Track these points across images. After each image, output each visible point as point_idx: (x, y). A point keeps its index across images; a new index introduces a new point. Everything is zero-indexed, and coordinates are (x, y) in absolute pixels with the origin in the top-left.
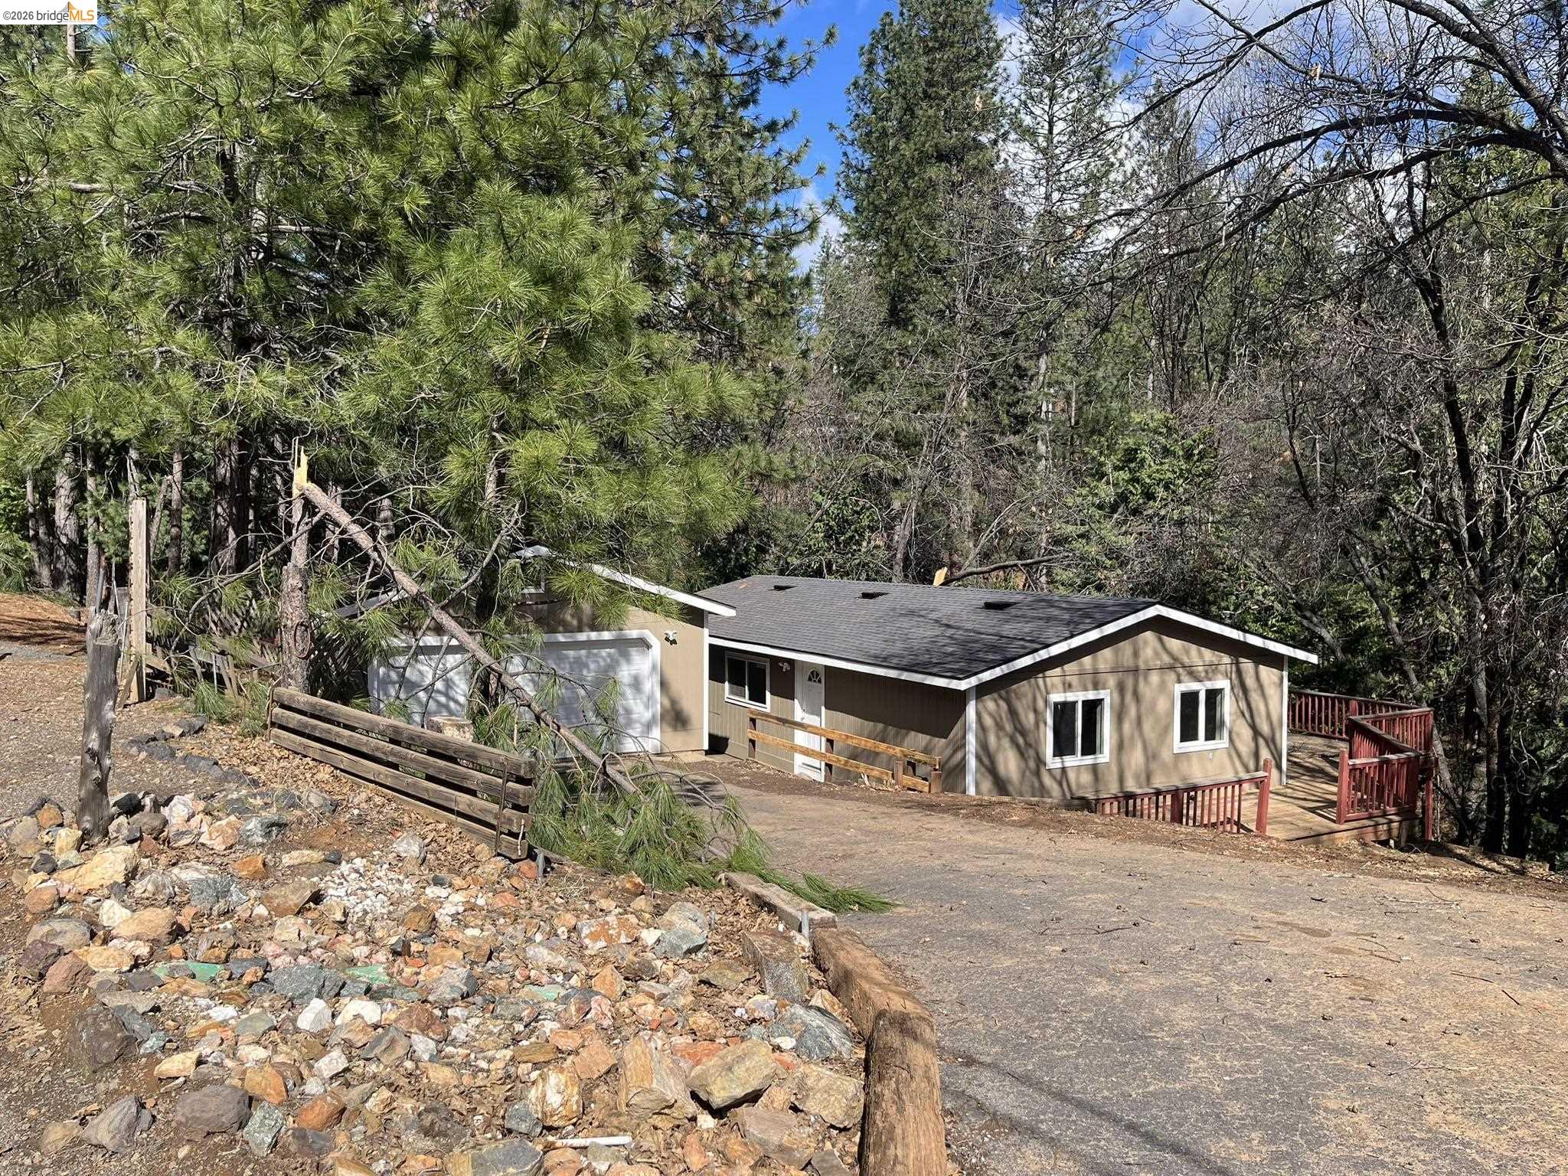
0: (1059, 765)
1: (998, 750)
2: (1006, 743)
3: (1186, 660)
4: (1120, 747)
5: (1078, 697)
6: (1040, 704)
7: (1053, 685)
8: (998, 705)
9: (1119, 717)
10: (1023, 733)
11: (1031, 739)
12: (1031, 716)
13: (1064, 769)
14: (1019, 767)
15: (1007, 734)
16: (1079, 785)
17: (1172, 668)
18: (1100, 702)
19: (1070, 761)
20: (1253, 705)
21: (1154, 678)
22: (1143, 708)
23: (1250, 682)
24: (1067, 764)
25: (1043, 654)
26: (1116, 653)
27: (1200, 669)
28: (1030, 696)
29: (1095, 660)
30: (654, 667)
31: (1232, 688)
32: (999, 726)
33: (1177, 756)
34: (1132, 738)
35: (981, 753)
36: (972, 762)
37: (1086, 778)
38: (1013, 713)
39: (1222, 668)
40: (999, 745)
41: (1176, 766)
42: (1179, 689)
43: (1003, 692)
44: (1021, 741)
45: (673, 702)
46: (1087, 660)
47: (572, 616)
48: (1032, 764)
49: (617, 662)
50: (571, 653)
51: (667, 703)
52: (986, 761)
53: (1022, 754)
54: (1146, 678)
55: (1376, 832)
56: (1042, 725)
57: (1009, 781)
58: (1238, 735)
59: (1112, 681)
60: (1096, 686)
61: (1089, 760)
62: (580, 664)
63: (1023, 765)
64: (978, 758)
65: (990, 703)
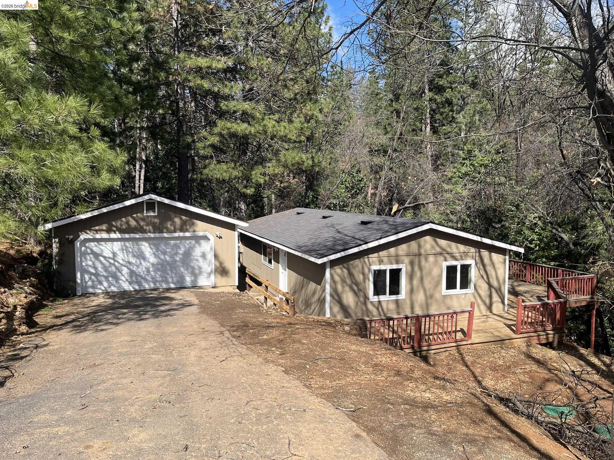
0: (377, 300)
1: (343, 292)
2: (347, 289)
3: (449, 250)
4: (412, 291)
5: (388, 267)
6: (366, 270)
7: (373, 262)
8: (342, 271)
9: (411, 277)
10: (357, 284)
11: (361, 287)
12: (361, 276)
13: (379, 302)
14: (355, 301)
15: (347, 285)
16: (388, 309)
17: (441, 254)
18: (399, 270)
19: (382, 298)
20: (489, 272)
21: (431, 259)
22: (424, 272)
23: (486, 261)
24: (381, 299)
25: (364, 247)
26: (409, 247)
27: (457, 254)
28: (360, 267)
29: (397, 250)
30: (211, 249)
31: (476, 264)
32: (343, 281)
33: (445, 297)
34: (418, 287)
35: (333, 293)
36: (328, 298)
37: (392, 306)
38: (351, 274)
39: (470, 254)
40: (343, 290)
41: (444, 302)
42: (445, 264)
43: (345, 265)
44: (355, 288)
45: (221, 264)
46: (392, 250)
47: (171, 225)
48: (362, 299)
49: (195, 246)
50: (172, 242)
51: (218, 264)
52: (336, 297)
53: (356, 294)
54: (426, 259)
55: (539, 339)
56: (367, 281)
57: (349, 307)
58: (480, 287)
59: (407, 260)
60: (397, 262)
61: (394, 297)
62: (177, 247)
63: (356, 299)
64: (331, 295)
65: (338, 270)
